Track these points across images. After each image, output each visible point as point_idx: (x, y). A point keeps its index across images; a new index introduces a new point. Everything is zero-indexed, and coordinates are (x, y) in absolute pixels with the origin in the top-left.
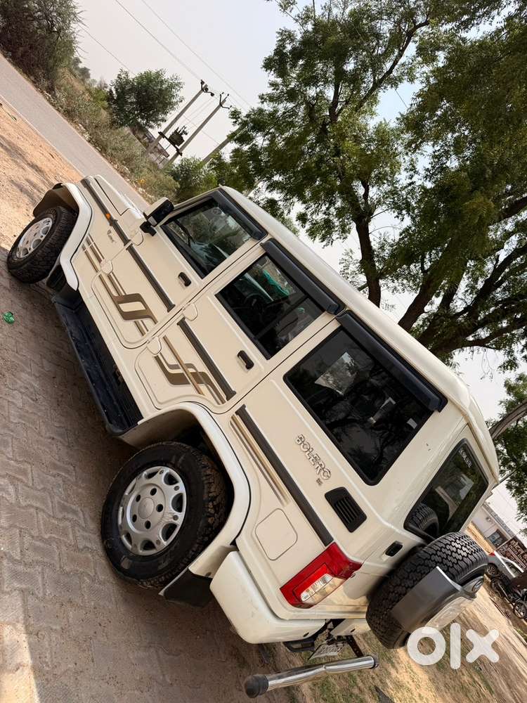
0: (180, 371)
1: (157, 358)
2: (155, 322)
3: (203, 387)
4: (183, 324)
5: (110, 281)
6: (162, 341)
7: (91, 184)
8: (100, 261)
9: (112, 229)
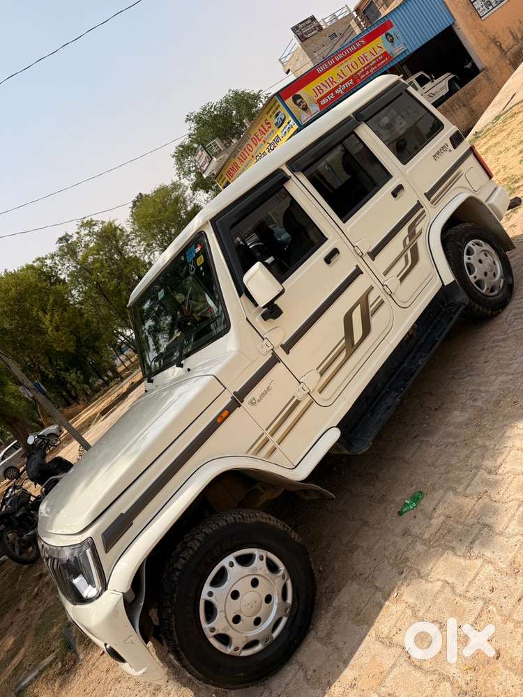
0: (409, 252)
1: (402, 280)
2: (371, 288)
3: (418, 230)
4: (374, 254)
5: (328, 369)
6: (388, 276)
7: (124, 511)
8: (298, 402)
9: (247, 399)
